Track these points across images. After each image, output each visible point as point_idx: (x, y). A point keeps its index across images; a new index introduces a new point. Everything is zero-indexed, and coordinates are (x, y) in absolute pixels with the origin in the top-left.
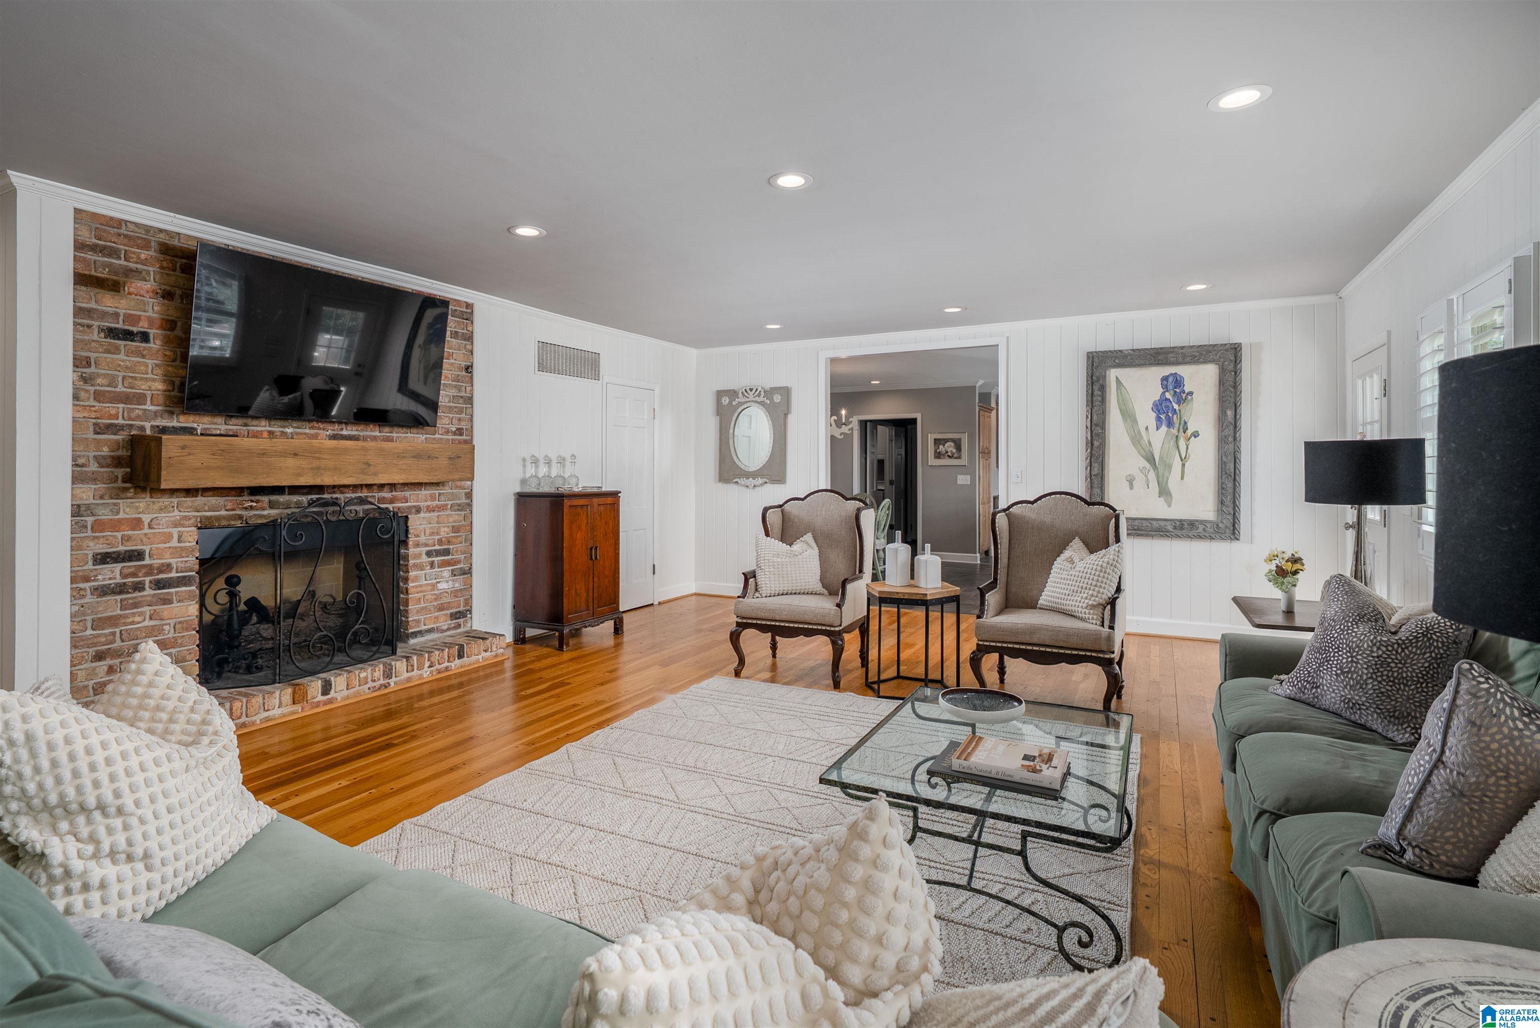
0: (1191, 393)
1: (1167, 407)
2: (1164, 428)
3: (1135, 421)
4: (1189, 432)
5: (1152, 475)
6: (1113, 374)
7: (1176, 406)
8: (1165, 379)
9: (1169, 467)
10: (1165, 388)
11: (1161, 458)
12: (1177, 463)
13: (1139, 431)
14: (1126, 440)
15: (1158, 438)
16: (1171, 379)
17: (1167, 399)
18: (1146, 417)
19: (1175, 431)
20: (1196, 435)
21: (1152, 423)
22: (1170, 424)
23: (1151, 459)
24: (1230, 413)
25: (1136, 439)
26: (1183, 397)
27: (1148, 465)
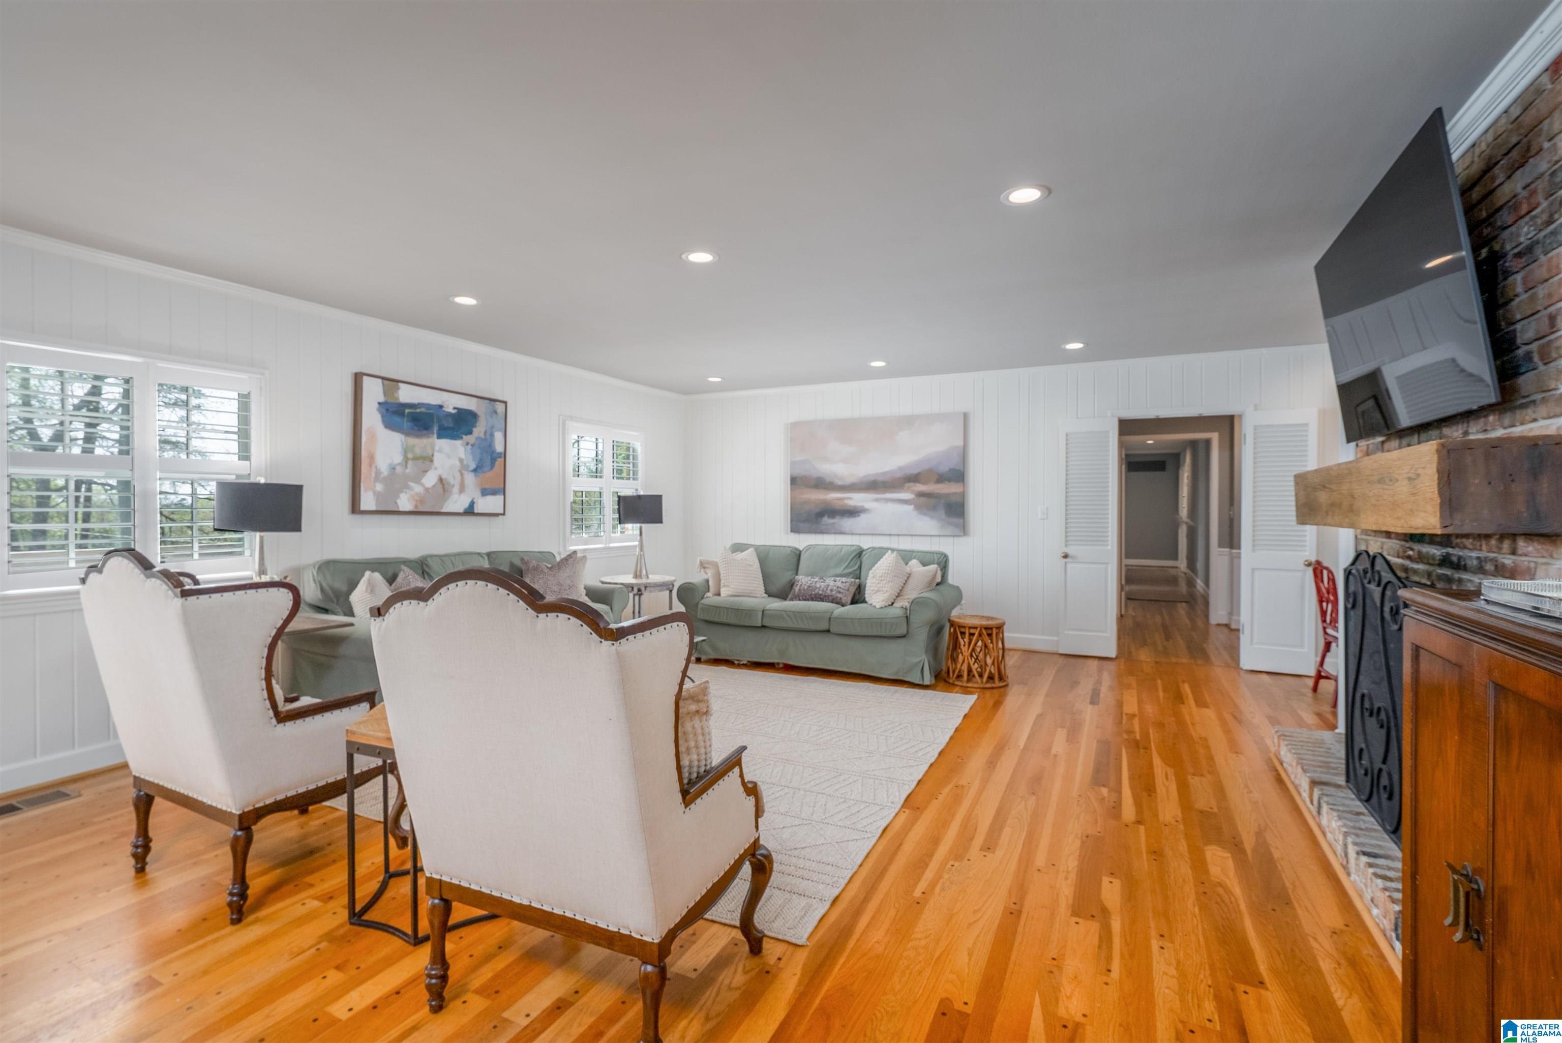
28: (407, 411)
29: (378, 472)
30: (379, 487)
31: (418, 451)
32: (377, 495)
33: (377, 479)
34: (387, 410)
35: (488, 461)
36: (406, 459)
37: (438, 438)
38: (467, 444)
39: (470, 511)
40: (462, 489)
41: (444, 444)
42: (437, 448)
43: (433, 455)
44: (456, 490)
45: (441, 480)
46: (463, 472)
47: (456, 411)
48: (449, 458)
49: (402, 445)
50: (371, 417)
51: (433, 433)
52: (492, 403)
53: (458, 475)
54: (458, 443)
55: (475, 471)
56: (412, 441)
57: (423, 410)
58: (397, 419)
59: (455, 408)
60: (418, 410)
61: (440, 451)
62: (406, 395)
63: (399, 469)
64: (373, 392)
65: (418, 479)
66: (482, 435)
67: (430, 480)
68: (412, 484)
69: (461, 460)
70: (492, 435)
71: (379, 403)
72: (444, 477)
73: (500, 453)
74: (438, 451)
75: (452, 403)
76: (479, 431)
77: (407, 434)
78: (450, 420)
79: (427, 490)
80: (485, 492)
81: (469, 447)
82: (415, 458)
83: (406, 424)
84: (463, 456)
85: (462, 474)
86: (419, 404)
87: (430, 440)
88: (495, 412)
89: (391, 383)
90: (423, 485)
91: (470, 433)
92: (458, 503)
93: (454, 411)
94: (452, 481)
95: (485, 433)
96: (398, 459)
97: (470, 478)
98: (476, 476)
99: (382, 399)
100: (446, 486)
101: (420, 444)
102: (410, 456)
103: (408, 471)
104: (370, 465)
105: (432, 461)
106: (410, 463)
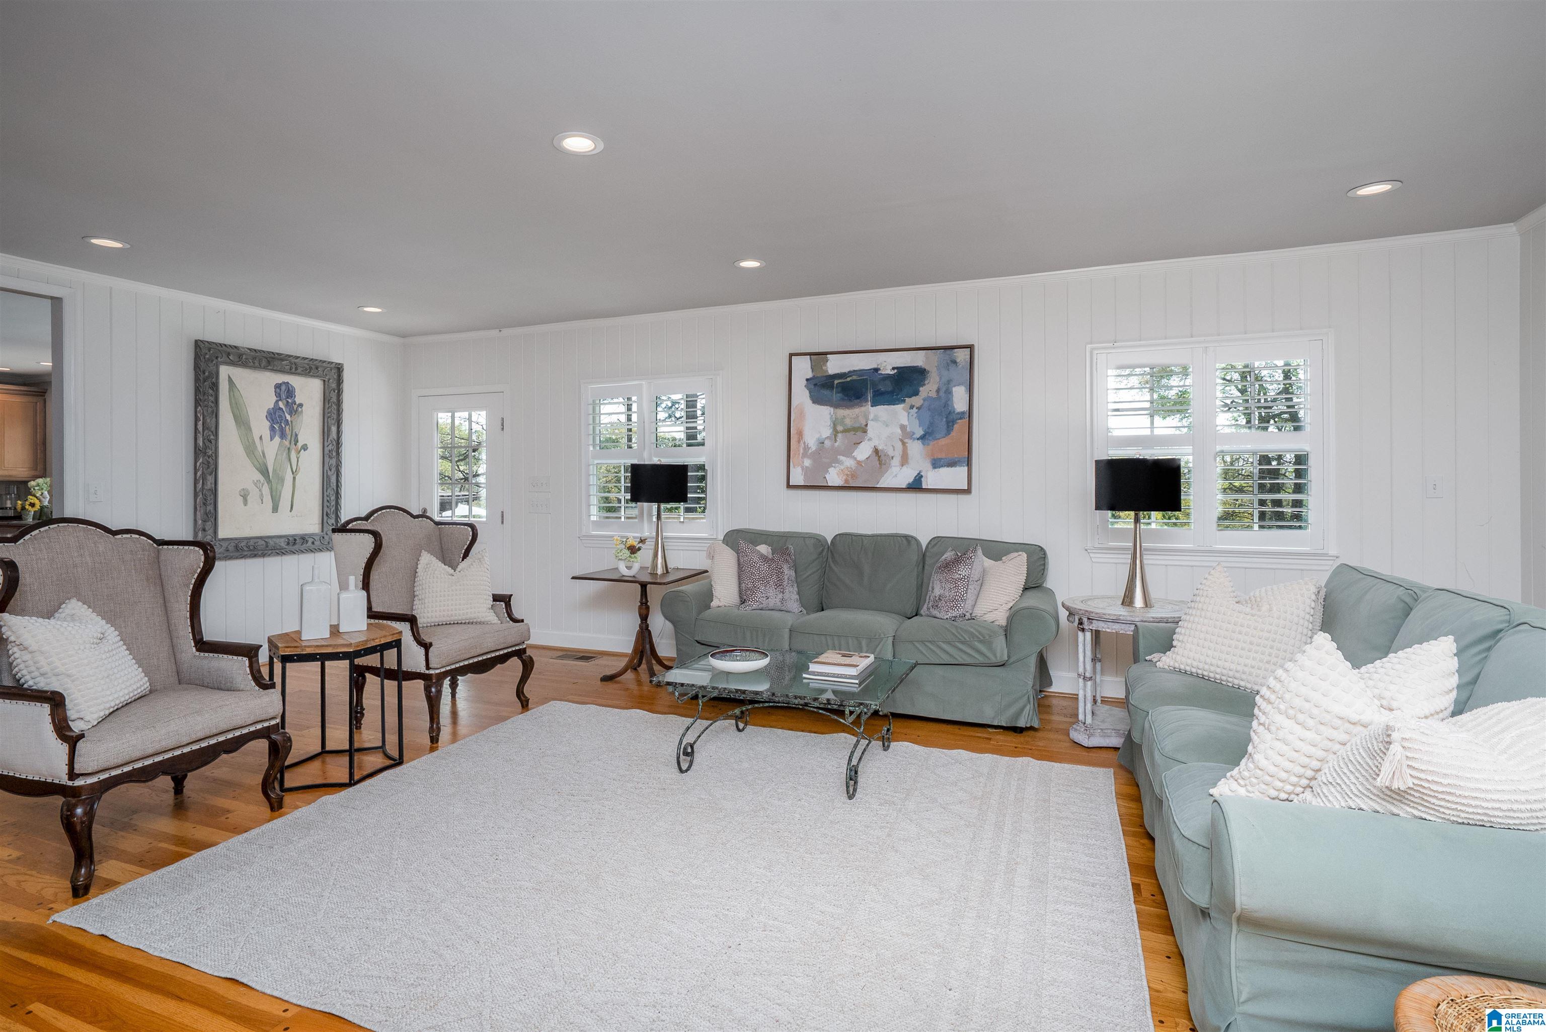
0: (301, 405)
1: (280, 416)
2: (277, 439)
3: (249, 429)
4: (300, 444)
5: (266, 490)
6: (225, 371)
7: (288, 417)
8: (278, 387)
9: (282, 480)
10: (278, 395)
11: (274, 470)
12: (289, 476)
13: (254, 440)
14: (240, 450)
15: (271, 448)
16: (283, 388)
17: (281, 409)
18: (260, 426)
19: (287, 443)
20: (305, 447)
21: (267, 433)
22: (283, 436)
23: (264, 472)
24: (334, 429)
25: (250, 449)
26: (295, 409)
27: (262, 479)
28: (836, 382)
29: (806, 448)
30: (807, 463)
31: (849, 422)
32: (806, 470)
33: (805, 455)
34: (815, 385)
35: (942, 424)
36: (835, 432)
37: (872, 406)
38: (912, 407)
39: (916, 486)
40: (904, 460)
41: (882, 411)
42: (871, 416)
43: (866, 425)
44: (896, 461)
45: (876, 451)
46: (906, 440)
47: (896, 371)
48: (887, 426)
49: (831, 418)
50: (801, 394)
51: (867, 401)
52: (948, 352)
53: (899, 445)
54: (899, 408)
55: (922, 438)
56: (841, 412)
57: (855, 377)
58: (826, 392)
59: (894, 369)
60: (849, 379)
61: (876, 419)
62: (835, 365)
63: (828, 443)
64: (803, 369)
65: (848, 453)
66: (933, 394)
67: (863, 452)
68: (841, 458)
69: (903, 428)
70: (949, 392)
71: (807, 380)
72: (880, 448)
73: (963, 413)
74: (872, 420)
75: (888, 364)
76: (928, 389)
77: (836, 406)
78: (888, 383)
79: (859, 463)
80: (936, 464)
81: (915, 410)
82: (846, 431)
83: (836, 396)
84: (905, 422)
85: (904, 444)
86: (850, 372)
87: (863, 409)
88: (954, 362)
89: (818, 357)
90: (855, 459)
91: (916, 393)
92: (901, 476)
93: (892, 372)
94: (891, 453)
95: (938, 391)
96: (827, 432)
97: (916, 448)
98: (923, 444)
99: (810, 375)
100: (883, 458)
101: (850, 415)
102: (840, 428)
103: (837, 444)
104: (799, 442)
105: (865, 432)
106: (840, 435)
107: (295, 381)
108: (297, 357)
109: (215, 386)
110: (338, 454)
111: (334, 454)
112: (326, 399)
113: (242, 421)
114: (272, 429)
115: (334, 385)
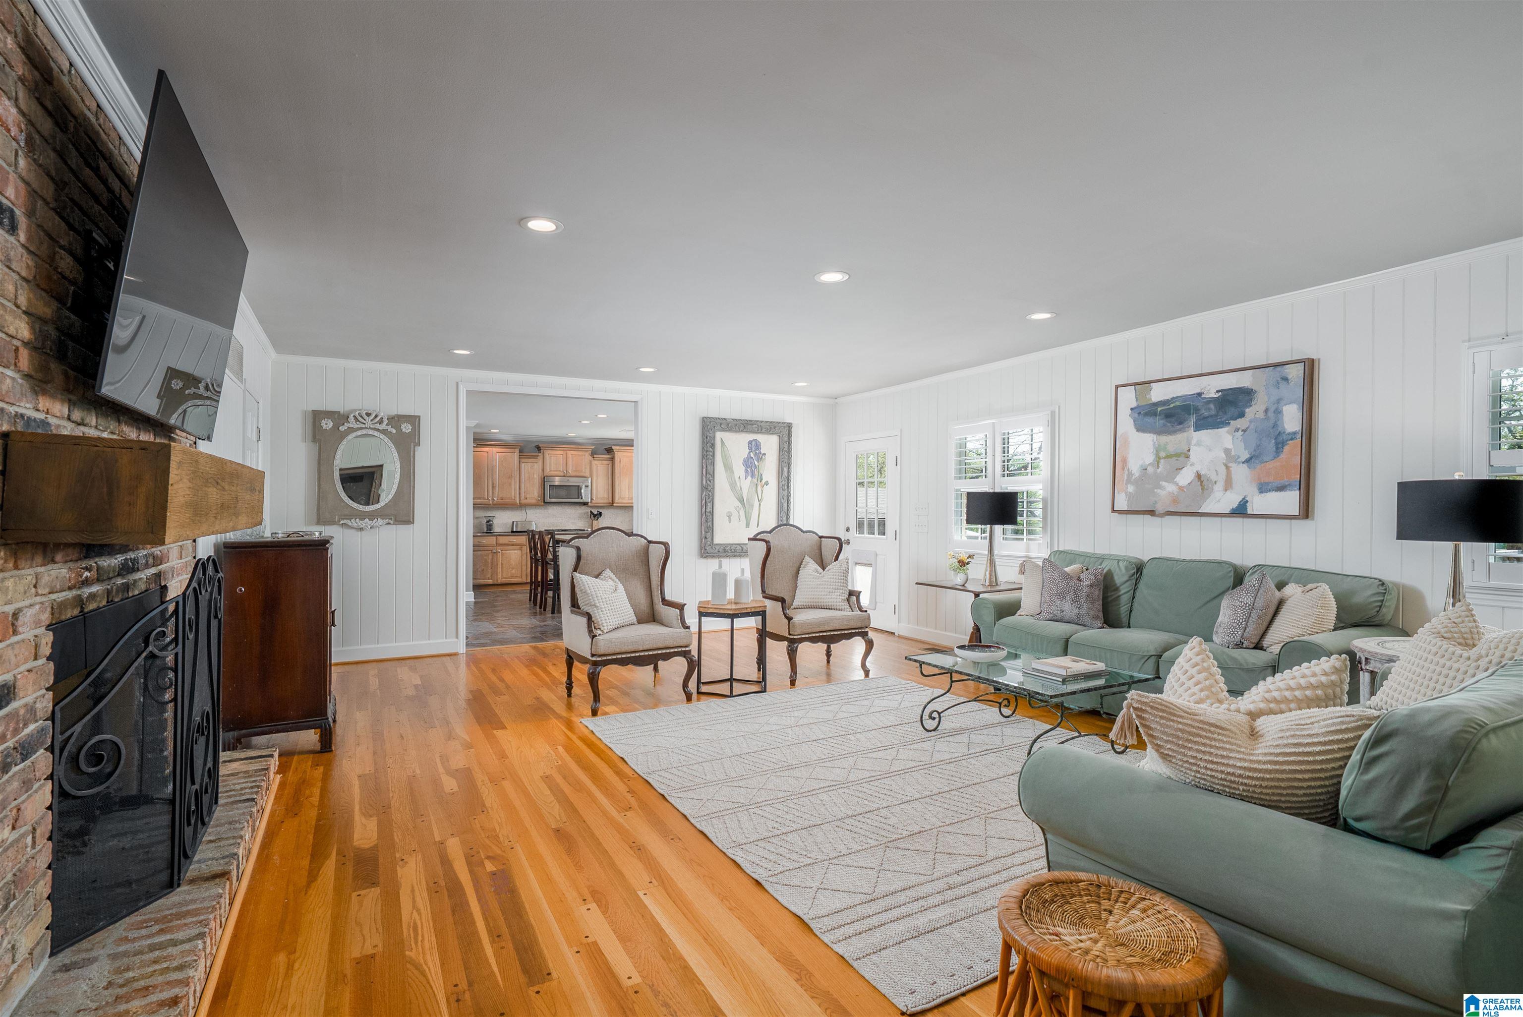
0: (764, 454)
1: (751, 463)
2: (749, 478)
3: (733, 472)
4: (763, 481)
5: (742, 512)
6: (719, 435)
7: (756, 463)
8: (750, 443)
9: (752, 506)
10: (750, 449)
11: (747, 499)
12: (756, 503)
13: (735, 481)
14: (727, 486)
15: (746, 484)
16: (753, 443)
17: (751, 457)
18: (739, 470)
19: (755, 480)
20: (767, 483)
21: (743, 474)
22: (753, 476)
23: (741, 500)
24: (786, 470)
25: (733, 485)
26: (760, 457)
27: (740, 505)
28: (1159, 409)
29: (1130, 474)
30: (1131, 489)
31: (1171, 449)
32: (1130, 496)
33: (1129, 481)
34: (1139, 413)
35: (1271, 445)
36: (1158, 458)
37: (1195, 431)
38: (1237, 430)
39: (1241, 511)
40: (1228, 485)
41: (1205, 435)
42: (1194, 441)
43: (1189, 450)
44: (1219, 487)
45: (1199, 476)
46: (1230, 465)
47: (1220, 393)
48: (1210, 450)
49: (1154, 444)
50: (1126, 423)
51: (1189, 427)
52: (1279, 369)
53: (1223, 470)
54: (1223, 431)
55: (1247, 461)
56: (1164, 439)
57: (1178, 404)
58: (1149, 420)
59: (1218, 392)
60: (1172, 406)
61: (1198, 444)
62: (1158, 394)
63: (1150, 470)
64: (1128, 398)
65: (1170, 478)
66: (1261, 415)
67: (1185, 477)
68: (1164, 484)
69: (1227, 451)
70: (1278, 412)
71: (1132, 409)
72: (1202, 473)
73: (1295, 433)
74: (1195, 445)
75: (1212, 387)
76: (1255, 411)
77: (1159, 433)
78: (1212, 406)
79: (1181, 488)
80: (1263, 488)
81: (1240, 433)
82: (1168, 457)
83: (1159, 422)
84: (1230, 446)
85: (1227, 468)
86: (1173, 398)
87: (1185, 434)
88: (1285, 379)
89: (1143, 385)
90: (1177, 484)
91: (1242, 415)
92: (1225, 501)
93: (1217, 395)
94: (1214, 477)
95: (1266, 411)
96: (1150, 459)
97: (1241, 473)
98: (1249, 467)
99: (1134, 405)
100: (1205, 483)
101: (1173, 441)
102: (1162, 454)
103: (1159, 470)
104: (1123, 469)
105: (1188, 457)
106: (1162, 461)
107: (760, 438)
108: (762, 422)
109: (713, 446)
110: (788, 487)
111: (786, 487)
112: (781, 449)
113: (728, 468)
114: (746, 471)
115: (786, 439)
